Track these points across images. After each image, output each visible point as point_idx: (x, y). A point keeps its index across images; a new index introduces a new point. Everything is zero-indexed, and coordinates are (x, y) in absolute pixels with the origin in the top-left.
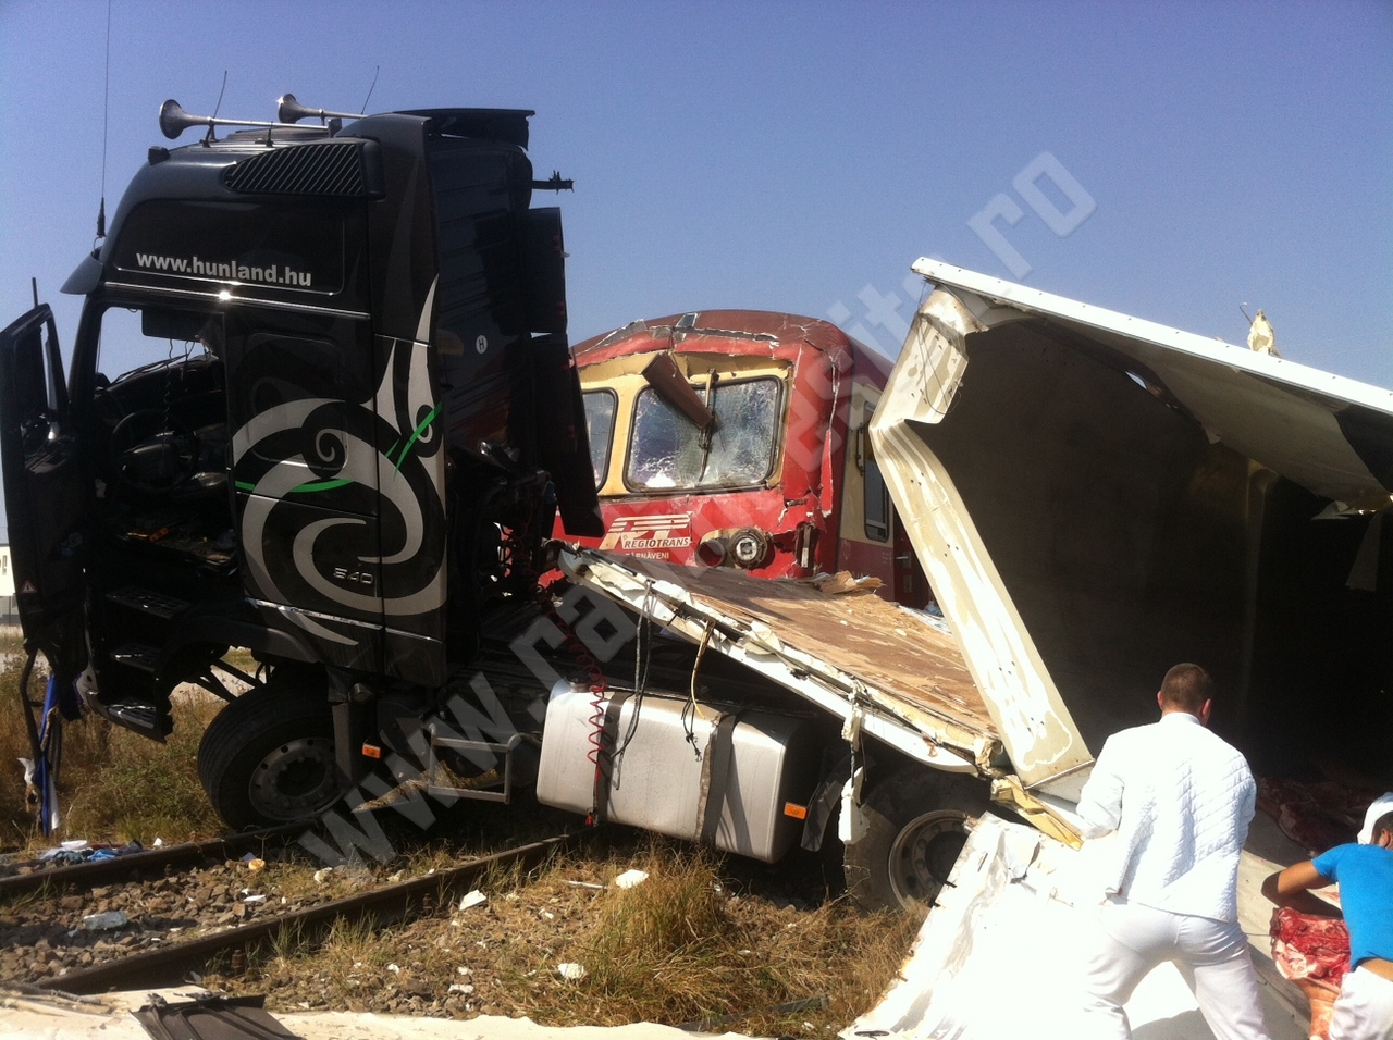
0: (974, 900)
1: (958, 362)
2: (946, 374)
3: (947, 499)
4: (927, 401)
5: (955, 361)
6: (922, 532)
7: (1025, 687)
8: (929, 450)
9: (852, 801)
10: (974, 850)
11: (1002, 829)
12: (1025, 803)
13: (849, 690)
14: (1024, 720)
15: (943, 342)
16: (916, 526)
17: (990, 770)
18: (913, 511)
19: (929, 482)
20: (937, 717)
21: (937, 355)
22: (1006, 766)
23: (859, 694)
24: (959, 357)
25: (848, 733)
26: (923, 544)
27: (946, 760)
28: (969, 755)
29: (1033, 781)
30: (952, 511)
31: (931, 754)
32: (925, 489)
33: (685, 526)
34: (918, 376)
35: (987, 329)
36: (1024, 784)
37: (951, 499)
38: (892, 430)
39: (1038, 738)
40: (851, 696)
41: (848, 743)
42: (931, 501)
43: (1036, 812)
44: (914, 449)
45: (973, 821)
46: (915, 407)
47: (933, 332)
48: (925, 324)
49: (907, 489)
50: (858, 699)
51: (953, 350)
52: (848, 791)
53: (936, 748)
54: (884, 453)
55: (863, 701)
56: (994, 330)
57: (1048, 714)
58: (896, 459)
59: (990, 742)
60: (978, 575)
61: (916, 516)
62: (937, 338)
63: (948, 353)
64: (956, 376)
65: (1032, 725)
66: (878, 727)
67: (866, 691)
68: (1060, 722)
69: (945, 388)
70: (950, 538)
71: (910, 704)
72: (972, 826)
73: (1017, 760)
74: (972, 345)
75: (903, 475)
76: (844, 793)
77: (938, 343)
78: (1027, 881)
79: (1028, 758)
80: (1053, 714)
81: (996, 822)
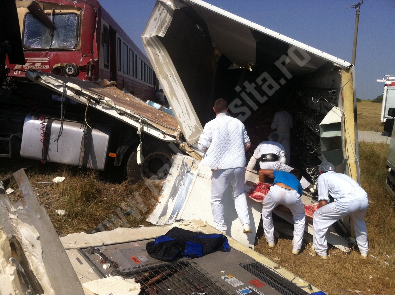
0: (177, 178)
1: (169, 18)
2: (166, 21)
3: (167, 61)
4: (159, 30)
5: (168, 17)
6: (159, 71)
7: (190, 118)
8: (163, 45)
9: (140, 152)
10: (176, 164)
11: (183, 157)
12: (188, 149)
13: (139, 119)
14: (189, 127)
15: (165, 11)
16: (157, 68)
17: (179, 141)
18: (156, 64)
19: (162, 55)
20: (163, 126)
21: (163, 15)
22: (183, 138)
23: (142, 120)
24: (170, 16)
25: (139, 132)
26: (160, 75)
27: (169, 138)
28: (174, 137)
29: (191, 143)
30: (170, 66)
31: (164, 137)
32: (160, 57)
33: (47, 62)
34: (157, 21)
35: (179, 9)
36: (188, 144)
37: (169, 61)
38: (151, 38)
39: (193, 131)
40: (140, 121)
41: (139, 135)
42: (162, 61)
43: (190, 152)
44: (158, 45)
45: (175, 156)
46: (156, 31)
47: (162, 7)
48: (160, 5)
49: (154, 57)
50: (141, 122)
51: (168, 14)
52: (139, 149)
53: (166, 136)
54: (147, 45)
55: (143, 123)
56: (181, 9)
57: (195, 125)
58: (151, 47)
59: (179, 133)
60: (177, 85)
61: (157, 66)
62: (163, 9)
63: (166, 15)
64: (169, 22)
65: (191, 128)
66: (146, 129)
67: (144, 119)
68: (199, 127)
69: (165, 26)
70: (168, 73)
71: (155, 123)
72: (175, 157)
73: (187, 138)
74: (175, 14)
75: (153, 53)
76: (137, 150)
77: (164, 11)
78: (191, 172)
79: (190, 137)
80: (197, 125)
81: (181, 156)
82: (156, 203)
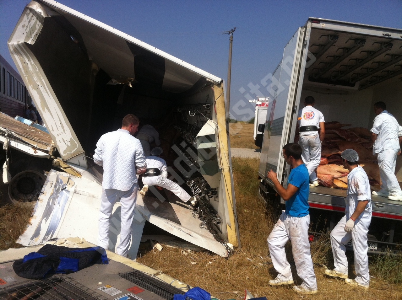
0: (50, 196)
1: (39, 25)
2: (35, 28)
3: (38, 70)
4: (28, 37)
6: (29, 80)
7: (64, 131)
8: (32, 53)
9: (7, 170)
10: (49, 181)
11: (58, 174)
12: (63, 165)
13: (5, 133)
14: (64, 141)
15: (35, 18)
16: (26, 78)
17: (52, 156)
18: (25, 73)
19: (31, 64)
20: (34, 141)
21: (32, 22)
22: (56, 154)
23: (8, 134)
25: (5, 147)
26: (29, 84)
27: (40, 154)
28: (46, 152)
29: (66, 159)
30: (40, 75)
31: (35, 152)
32: (30, 66)
34: (25, 28)
35: (50, 17)
36: (63, 160)
38: (19, 45)
39: (68, 145)
40: (6, 135)
41: (5, 150)
42: (32, 71)
43: (65, 168)
44: (26, 52)
45: (48, 172)
46: (24, 38)
47: (31, 14)
48: (28, 11)
49: (23, 66)
50: (8, 136)
51: (38, 21)
52: (5, 166)
53: (37, 151)
54: (14, 52)
55: (10, 137)
56: (52, 17)
58: (19, 55)
59: (53, 148)
60: (49, 96)
61: (26, 75)
62: (32, 16)
63: (36, 22)
64: (39, 30)
65: (66, 142)
66: (13, 144)
67: (11, 133)
68: (75, 141)
69: (35, 33)
70: (39, 83)
71: (24, 137)
72: (48, 174)
73: (61, 152)
74: (46, 22)
75: (22, 61)
76: (3, 167)
77: (33, 18)
78: (67, 189)
79: (65, 152)
80: (72, 138)
81: (55, 172)
82: (27, 225)
